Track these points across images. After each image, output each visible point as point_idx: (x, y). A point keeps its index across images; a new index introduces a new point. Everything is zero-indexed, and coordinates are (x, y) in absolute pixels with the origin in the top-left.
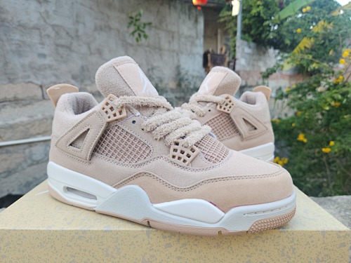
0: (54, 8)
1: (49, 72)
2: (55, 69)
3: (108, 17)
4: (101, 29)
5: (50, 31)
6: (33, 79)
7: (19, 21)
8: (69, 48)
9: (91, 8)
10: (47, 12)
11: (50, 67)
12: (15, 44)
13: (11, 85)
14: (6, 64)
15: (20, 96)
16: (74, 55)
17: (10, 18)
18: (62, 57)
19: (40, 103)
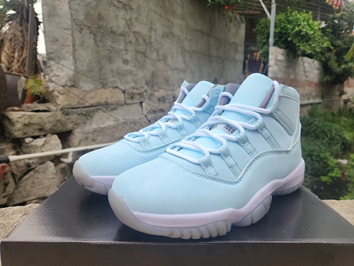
0: (136, 16)
1: (129, 78)
2: (134, 75)
3: (172, 23)
4: (167, 36)
5: (132, 38)
6: (119, 84)
7: (111, 28)
8: (144, 54)
9: (161, 16)
10: (131, 19)
11: (131, 72)
12: (108, 50)
13: (103, 89)
14: (101, 69)
15: (109, 101)
16: (148, 61)
17: (105, 25)
18: (139, 63)
19: (123, 107)
